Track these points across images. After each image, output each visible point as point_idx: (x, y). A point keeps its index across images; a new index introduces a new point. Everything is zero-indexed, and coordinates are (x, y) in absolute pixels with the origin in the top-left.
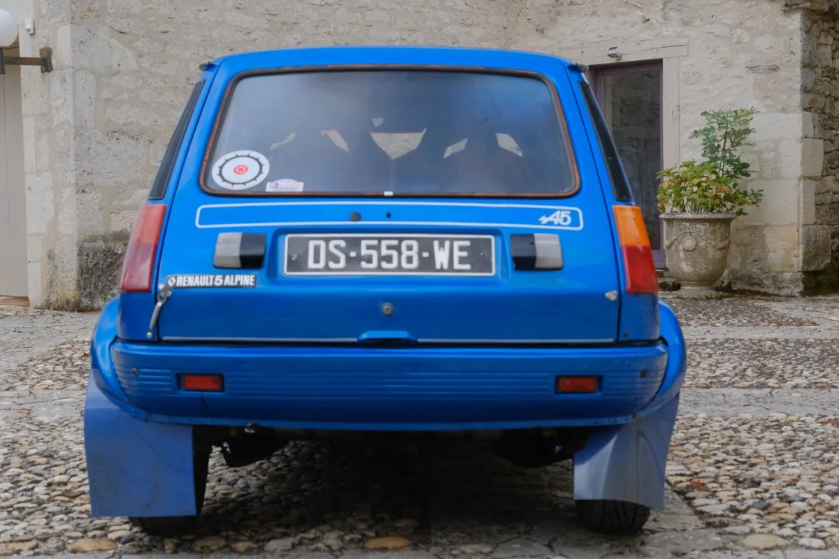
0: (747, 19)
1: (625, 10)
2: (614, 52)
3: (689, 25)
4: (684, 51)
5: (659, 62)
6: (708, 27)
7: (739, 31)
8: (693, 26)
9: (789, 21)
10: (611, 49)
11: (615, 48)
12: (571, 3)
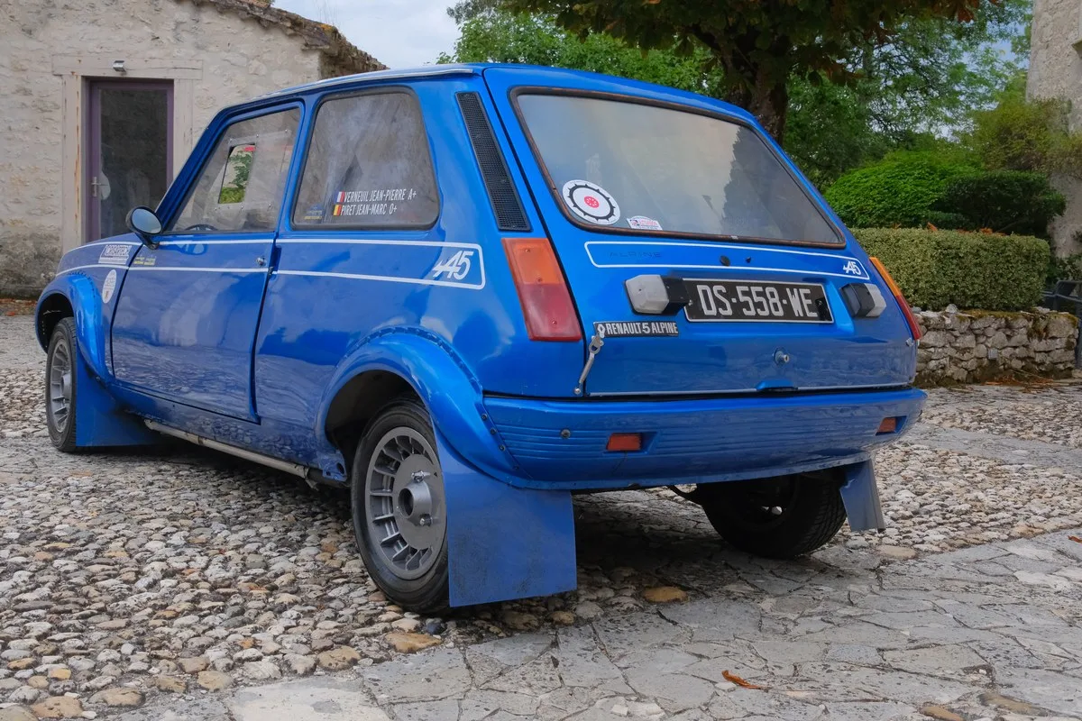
0: (264, 52)
1: (131, 24)
2: (121, 66)
3: (203, 49)
4: (198, 74)
5: (170, 83)
6: (224, 55)
7: (255, 63)
8: (207, 51)
9: (307, 60)
10: (116, 62)
11: (122, 62)
12: (66, 7)
